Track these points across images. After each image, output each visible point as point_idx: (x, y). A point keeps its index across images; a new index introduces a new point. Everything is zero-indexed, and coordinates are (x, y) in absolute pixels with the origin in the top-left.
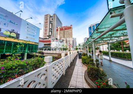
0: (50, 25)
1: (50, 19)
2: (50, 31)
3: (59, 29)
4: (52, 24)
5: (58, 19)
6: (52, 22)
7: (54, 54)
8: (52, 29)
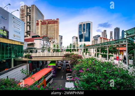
0: (27, 18)
1: (27, 11)
2: (28, 25)
3: (40, 23)
4: (30, 16)
5: (37, 10)
6: (29, 14)
7: (45, 57)
8: (30, 23)
